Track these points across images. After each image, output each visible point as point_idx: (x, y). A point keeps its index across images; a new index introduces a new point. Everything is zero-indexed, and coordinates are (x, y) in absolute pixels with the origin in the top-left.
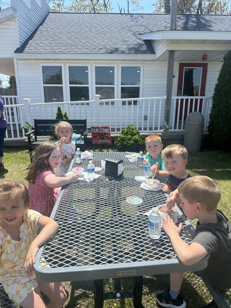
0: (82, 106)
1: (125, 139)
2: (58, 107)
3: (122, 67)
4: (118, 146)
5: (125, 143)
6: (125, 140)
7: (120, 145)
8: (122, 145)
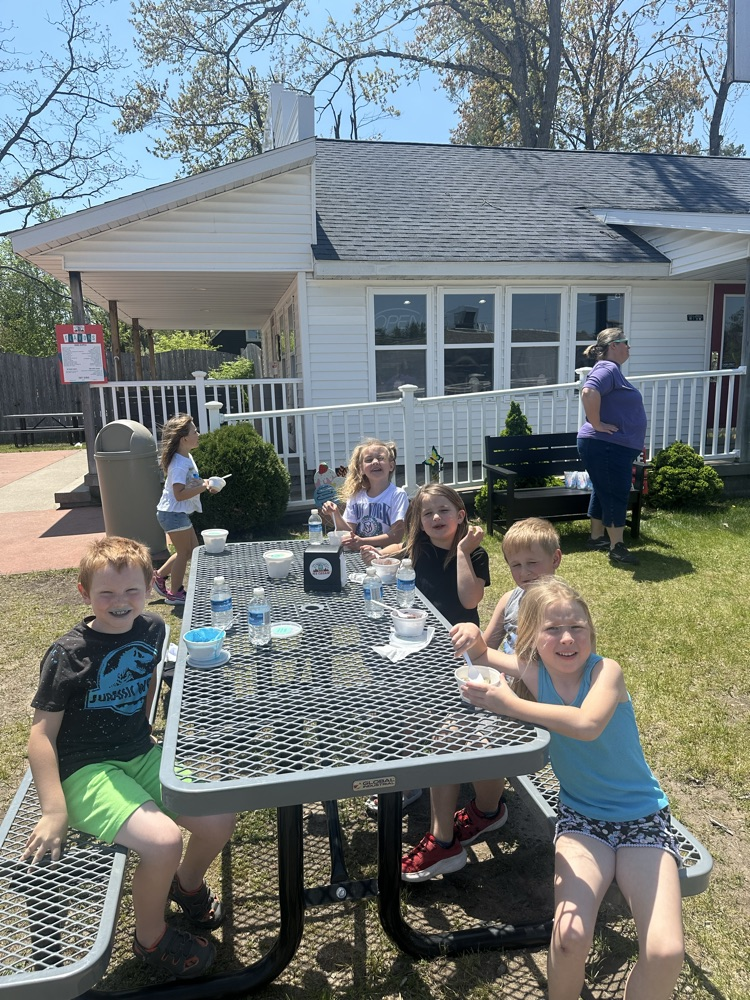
0: (545, 397)
1: (682, 476)
2: (513, 404)
3: (579, 294)
4: (663, 497)
5: (686, 487)
6: (681, 480)
7: (669, 493)
8: (676, 493)
